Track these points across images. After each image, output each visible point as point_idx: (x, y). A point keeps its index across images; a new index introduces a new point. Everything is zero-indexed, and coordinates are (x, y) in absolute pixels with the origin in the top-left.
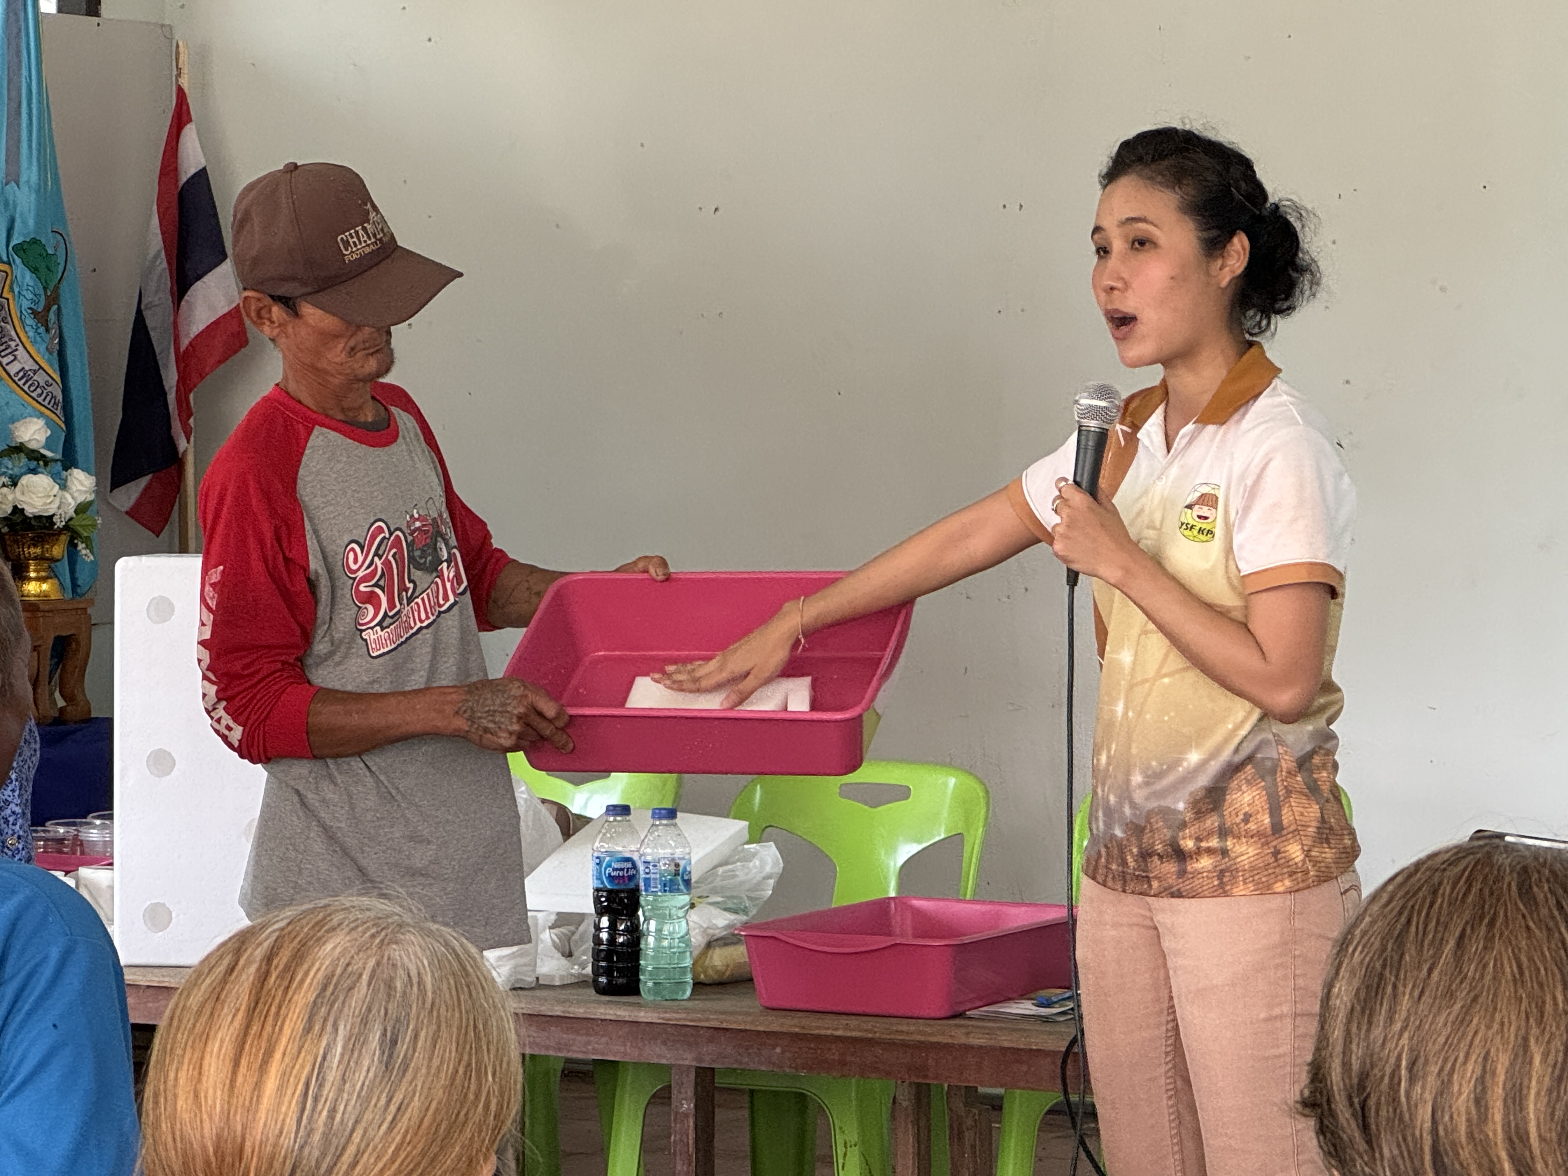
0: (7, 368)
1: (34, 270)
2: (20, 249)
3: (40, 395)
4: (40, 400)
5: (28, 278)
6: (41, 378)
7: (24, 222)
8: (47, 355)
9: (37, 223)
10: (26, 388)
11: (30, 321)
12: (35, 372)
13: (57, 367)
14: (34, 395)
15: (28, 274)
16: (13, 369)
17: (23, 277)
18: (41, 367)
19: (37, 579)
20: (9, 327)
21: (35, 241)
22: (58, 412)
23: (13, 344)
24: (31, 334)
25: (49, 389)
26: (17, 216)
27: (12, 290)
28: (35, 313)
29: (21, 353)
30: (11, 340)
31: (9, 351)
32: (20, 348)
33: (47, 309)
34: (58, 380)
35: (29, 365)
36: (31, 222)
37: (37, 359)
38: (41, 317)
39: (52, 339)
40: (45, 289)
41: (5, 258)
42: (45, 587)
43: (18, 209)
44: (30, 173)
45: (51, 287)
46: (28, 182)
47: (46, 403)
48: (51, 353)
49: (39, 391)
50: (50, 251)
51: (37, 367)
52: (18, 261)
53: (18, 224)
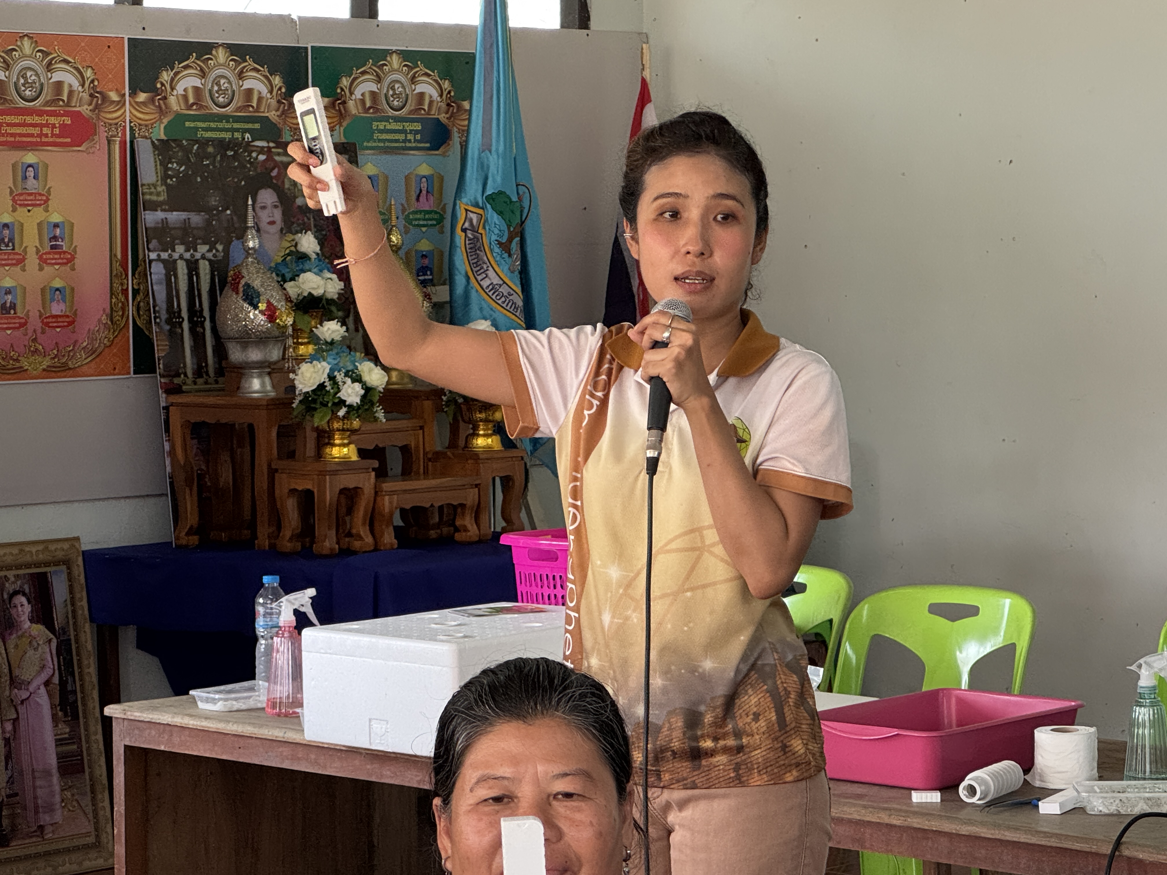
0: (482, 283)
1: (500, 213)
2: (491, 199)
3: (504, 302)
4: (504, 305)
5: (494, 218)
6: (504, 290)
7: (494, 181)
8: (509, 274)
9: (503, 179)
10: (494, 297)
11: (497, 250)
12: (500, 286)
13: (518, 282)
14: (500, 302)
15: (495, 215)
16: (485, 283)
17: (492, 217)
18: (504, 282)
19: (484, 435)
20: (482, 254)
21: (501, 193)
22: (517, 314)
23: (485, 266)
24: (498, 259)
25: (511, 298)
26: (490, 175)
27: (484, 228)
28: (500, 244)
29: (491, 272)
30: (484, 263)
31: (482, 271)
32: (490, 268)
33: (510, 240)
34: (519, 291)
35: (496, 281)
36: (499, 179)
37: (502, 277)
38: (505, 247)
39: (515, 261)
40: (509, 227)
41: (481, 205)
42: (490, 440)
43: (490, 171)
44: (499, 145)
45: (514, 225)
46: (497, 150)
47: (508, 308)
48: (512, 272)
49: (503, 299)
50: (515, 198)
51: (501, 282)
52: (489, 206)
53: (490, 182)
